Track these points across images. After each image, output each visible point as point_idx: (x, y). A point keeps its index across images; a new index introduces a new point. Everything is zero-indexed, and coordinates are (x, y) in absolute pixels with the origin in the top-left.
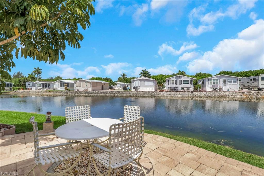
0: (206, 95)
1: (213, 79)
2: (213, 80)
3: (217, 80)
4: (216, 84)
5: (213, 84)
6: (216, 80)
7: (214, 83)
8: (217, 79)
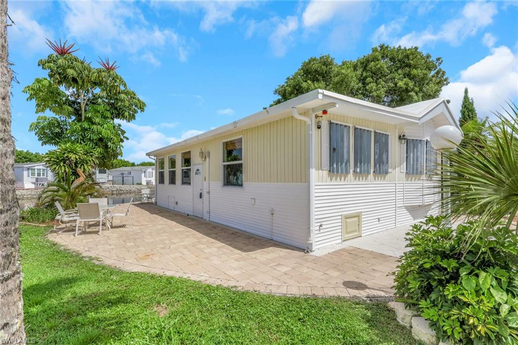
0: (33, 195)
1: (36, 167)
2: (36, 170)
3: (44, 170)
4: (42, 177)
5: (36, 176)
6: (41, 170)
7: (39, 174)
8: (44, 168)
